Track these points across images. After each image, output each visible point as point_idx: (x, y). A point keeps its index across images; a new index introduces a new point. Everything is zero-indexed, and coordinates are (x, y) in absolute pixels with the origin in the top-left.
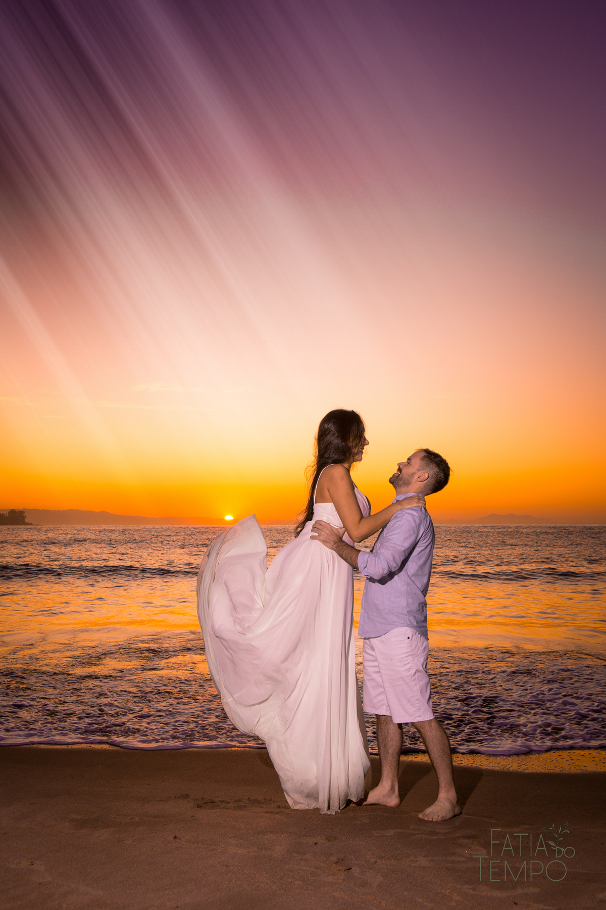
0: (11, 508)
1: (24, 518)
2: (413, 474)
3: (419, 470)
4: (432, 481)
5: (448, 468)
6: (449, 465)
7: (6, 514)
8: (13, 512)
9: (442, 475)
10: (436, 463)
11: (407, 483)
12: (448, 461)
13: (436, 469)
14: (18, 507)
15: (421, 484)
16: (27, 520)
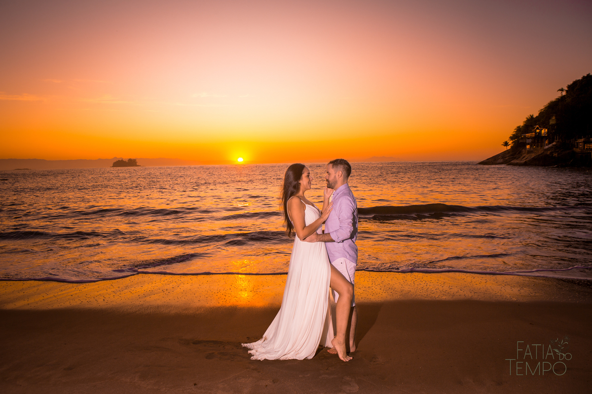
0: (130, 158)
1: (136, 163)
2: (335, 177)
3: (336, 173)
4: (345, 173)
5: (345, 161)
6: (345, 159)
7: (127, 160)
8: (130, 160)
9: (346, 166)
10: (339, 164)
11: (336, 182)
12: (343, 159)
13: (342, 166)
14: (133, 157)
15: (341, 179)
16: (137, 164)
